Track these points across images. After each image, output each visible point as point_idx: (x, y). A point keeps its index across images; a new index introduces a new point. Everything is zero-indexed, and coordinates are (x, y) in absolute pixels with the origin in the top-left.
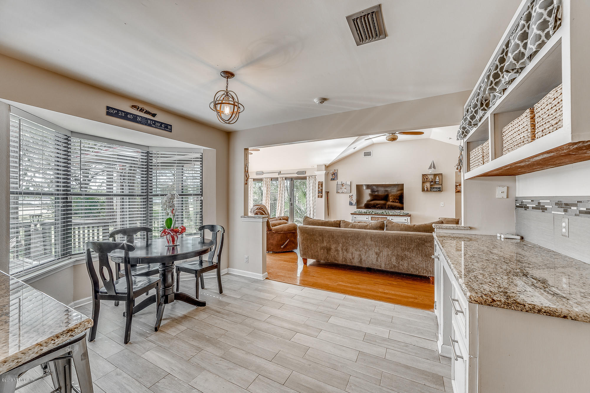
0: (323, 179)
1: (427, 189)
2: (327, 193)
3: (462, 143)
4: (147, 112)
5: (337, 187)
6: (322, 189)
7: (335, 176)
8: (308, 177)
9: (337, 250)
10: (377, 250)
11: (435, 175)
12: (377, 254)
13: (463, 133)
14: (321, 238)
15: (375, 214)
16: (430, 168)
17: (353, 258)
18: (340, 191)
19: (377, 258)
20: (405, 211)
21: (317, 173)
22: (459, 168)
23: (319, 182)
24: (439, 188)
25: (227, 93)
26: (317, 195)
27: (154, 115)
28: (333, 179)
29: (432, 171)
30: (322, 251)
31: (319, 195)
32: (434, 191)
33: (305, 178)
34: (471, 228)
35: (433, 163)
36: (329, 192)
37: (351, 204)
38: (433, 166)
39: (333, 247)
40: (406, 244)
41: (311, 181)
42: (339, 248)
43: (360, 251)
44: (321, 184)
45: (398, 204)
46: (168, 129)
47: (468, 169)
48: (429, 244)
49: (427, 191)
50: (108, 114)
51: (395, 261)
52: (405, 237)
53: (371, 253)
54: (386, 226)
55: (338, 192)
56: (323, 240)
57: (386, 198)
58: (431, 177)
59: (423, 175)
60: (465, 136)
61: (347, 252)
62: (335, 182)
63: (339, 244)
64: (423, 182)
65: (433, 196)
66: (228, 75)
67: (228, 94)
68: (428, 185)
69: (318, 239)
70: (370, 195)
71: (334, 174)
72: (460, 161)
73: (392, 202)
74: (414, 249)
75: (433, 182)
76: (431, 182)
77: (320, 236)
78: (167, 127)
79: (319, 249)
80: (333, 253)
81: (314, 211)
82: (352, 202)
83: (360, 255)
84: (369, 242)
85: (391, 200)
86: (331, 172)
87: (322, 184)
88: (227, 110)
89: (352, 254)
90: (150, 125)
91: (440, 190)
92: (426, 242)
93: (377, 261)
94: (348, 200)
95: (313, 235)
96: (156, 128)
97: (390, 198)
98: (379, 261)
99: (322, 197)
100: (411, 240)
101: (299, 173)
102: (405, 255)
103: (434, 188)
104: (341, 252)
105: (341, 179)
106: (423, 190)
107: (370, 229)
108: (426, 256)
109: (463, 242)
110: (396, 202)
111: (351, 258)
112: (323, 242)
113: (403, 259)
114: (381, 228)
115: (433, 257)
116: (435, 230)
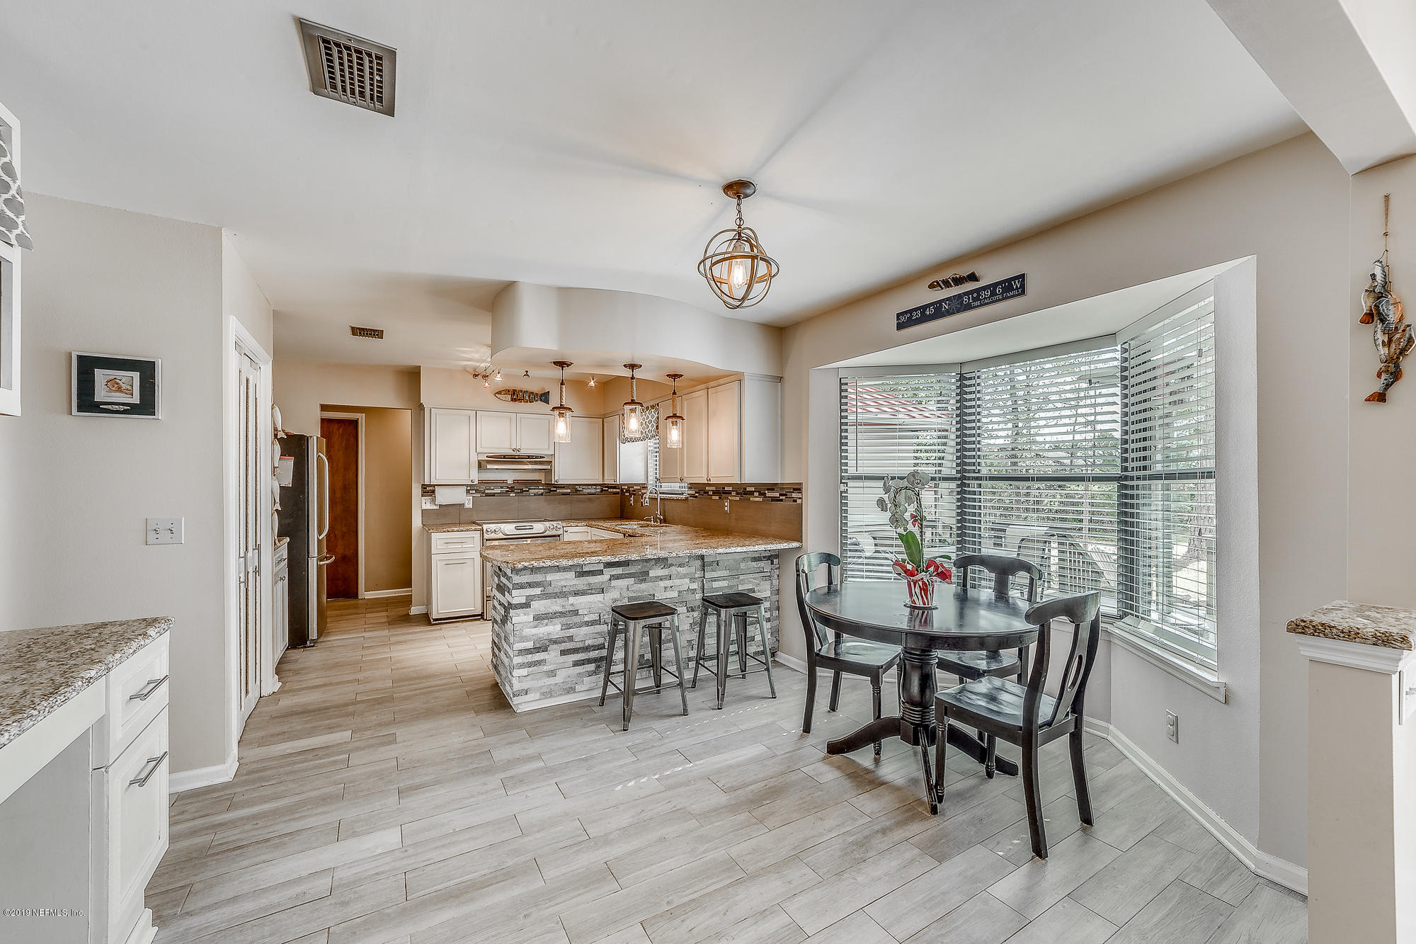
4: (958, 281)
25: (739, 234)
27: (973, 277)
46: (1013, 290)
50: (899, 326)
66: (738, 189)
67: (742, 235)
78: (1013, 287)
88: (738, 274)
90: (968, 307)
96: (981, 305)
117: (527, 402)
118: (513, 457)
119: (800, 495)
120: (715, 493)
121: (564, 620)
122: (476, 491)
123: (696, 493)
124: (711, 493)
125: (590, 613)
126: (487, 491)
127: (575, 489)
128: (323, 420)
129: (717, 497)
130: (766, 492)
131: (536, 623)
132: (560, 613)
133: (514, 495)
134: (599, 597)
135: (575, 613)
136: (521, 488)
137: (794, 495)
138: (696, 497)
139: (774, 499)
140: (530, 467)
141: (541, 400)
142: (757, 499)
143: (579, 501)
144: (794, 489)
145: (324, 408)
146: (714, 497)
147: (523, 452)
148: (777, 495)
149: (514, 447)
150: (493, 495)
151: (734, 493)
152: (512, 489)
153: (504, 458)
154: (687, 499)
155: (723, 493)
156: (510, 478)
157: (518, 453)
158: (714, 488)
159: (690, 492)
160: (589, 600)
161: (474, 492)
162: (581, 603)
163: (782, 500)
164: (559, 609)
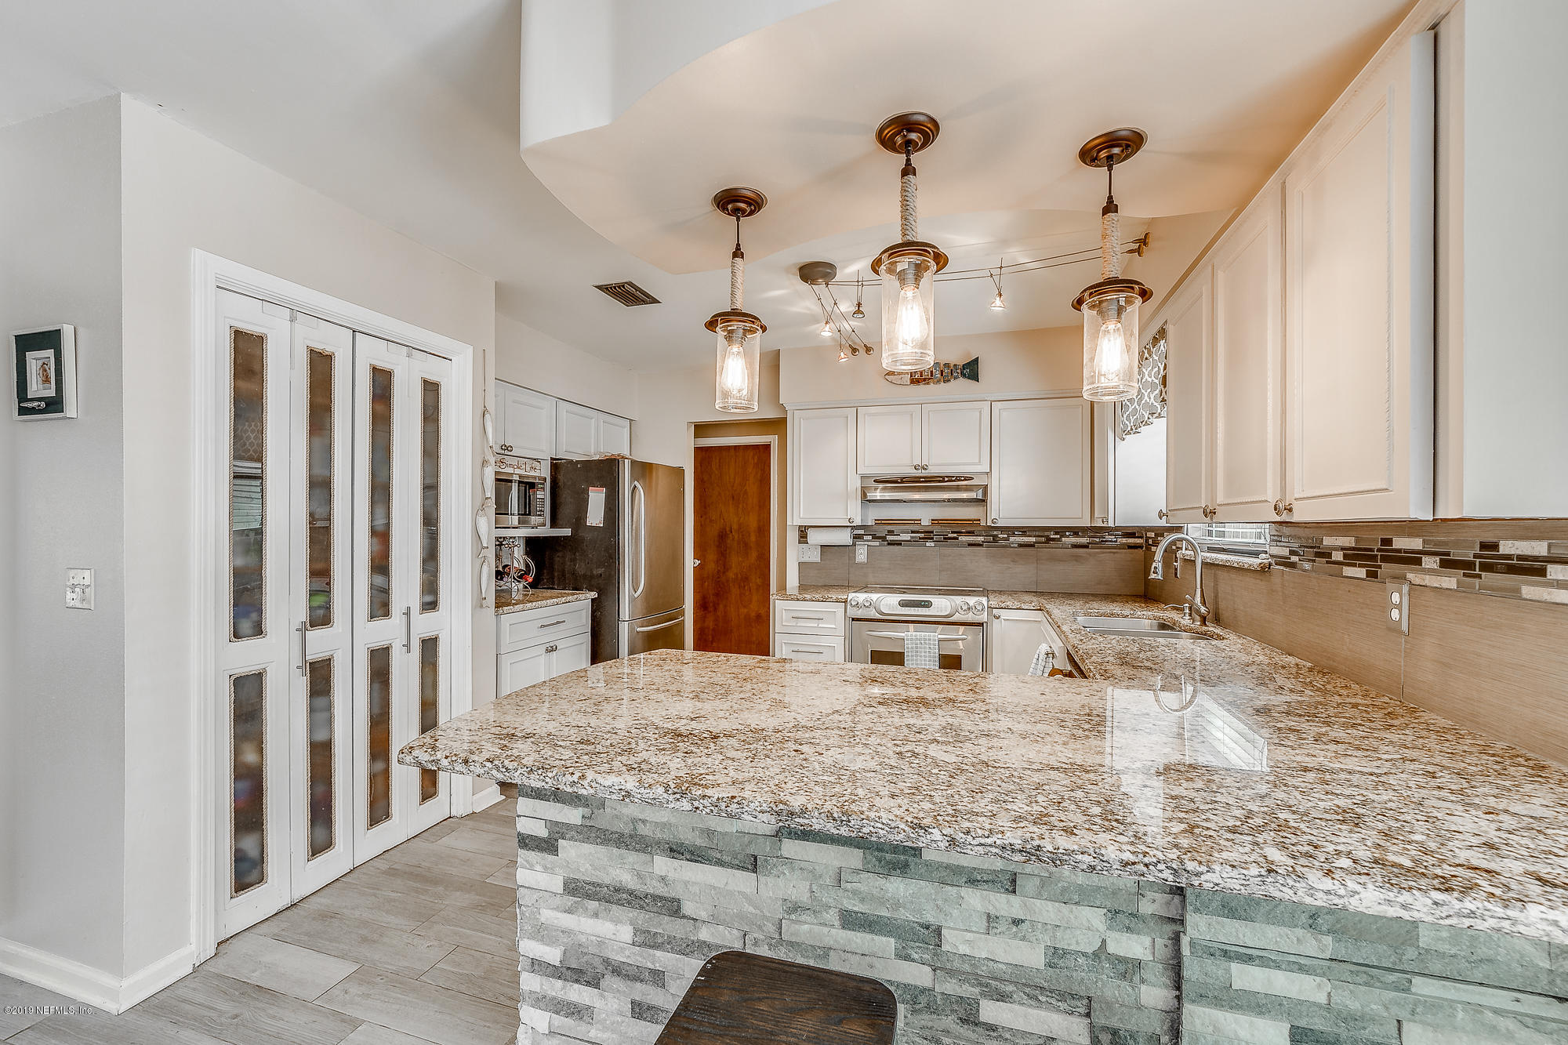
117: (939, 381)
118: (916, 480)
120: (1354, 556)
121: (642, 917)
122: (875, 537)
123: (1293, 553)
124: (1338, 556)
125: (715, 920)
126: (889, 538)
127: (1046, 537)
128: (696, 449)
129: (1361, 573)
131: (570, 900)
132: (631, 893)
133: (932, 544)
134: (741, 881)
135: (673, 907)
136: (946, 533)
138: (1293, 565)
140: (946, 495)
141: (964, 375)
143: (1053, 559)
145: (701, 429)
146: (1349, 571)
147: (933, 471)
149: (917, 462)
150: (898, 543)
151: (1428, 561)
152: (928, 535)
153: (902, 482)
154: (1265, 570)
155: (1385, 559)
156: (925, 516)
157: (924, 473)
158: (1348, 541)
159: (1276, 551)
160: (713, 882)
161: (870, 538)
162: (686, 883)
164: (627, 880)
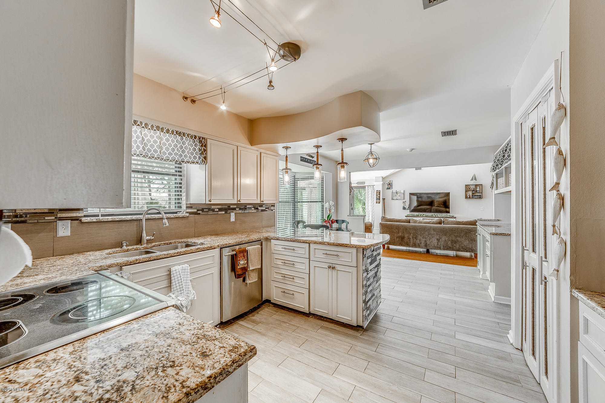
0: (380, 188)
1: (470, 196)
2: (384, 199)
3: (494, 173)
4: (311, 156)
5: (392, 195)
6: (379, 197)
7: (390, 186)
8: (367, 187)
9: (409, 238)
10: (438, 237)
11: (476, 185)
12: (437, 240)
13: (493, 169)
14: (397, 230)
15: (426, 216)
16: (472, 180)
17: (421, 243)
18: (395, 198)
19: (438, 242)
20: (451, 214)
21: (375, 183)
22: (492, 187)
23: (377, 191)
24: (480, 196)
26: (375, 201)
27: (313, 157)
28: (388, 188)
29: (474, 182)
30: (398, 239)
31: (377, 201)
32: (476, 198)
33: (364, 188)
34: (498, 220)
35: (474, 177)
36: (385, 199)
37: (404, 208)
38: (474, 178)
39: (406, 236)
40: (458, 233)
41: (369, 190)
42: (411, 237)
43: (425, 238)
44: (378, 193)
45: (443, 209)
47: (497, 189)
48: (473, 233)
49: (470, 198)
50: (301, 160)
51: (450, 244)
52: (457, 229)
53: (433, 239)
54: (443, 222)
55: (393, 199)
56: (399, 232)
57: (431, 203)
58: (472, 187)
59: (466, 186)
60: (495, 171)
61: (416, 239)
62: (390, 191)
63: (410, 234)
64: (466, 191)
65: (474, 202)
68: (470, 193)
69: (395, 231)
70: (418, 201)
71: (389, 184)
72: (493, 183)
73: (437, 206)
74: (463, 236)
75: (474, 191)
76: (473, 191)
77: (397, 229)
79: (395, 238)
80: (406, 240)
81: (373, 214)
82: (405, 206)
83: (425, 241)
84: (432, 232)
85: (436, 205)
86: (387, 182)
87: (380, 192)
89: (420, 240)
91: (480, 197)
92: (471, 231)
93: (438, 244)
94: (402, 205)
95: (392, 228)
97: (436, 203)
98: (439, 244)
99: (379, 203)
100: (462, 230)
101: (359, 183)
102: (457, 240)
103: (475, 196)
104: (411, 240)
105: (395, 188)
106: (466, 197)
107: (432, 224)
108: (471, 240)
109: (494, 228)
110: (440, 207)
111: (419, 243)
112: (399, 233)
113: (456, 242)
114: (440, 223)
115: (477, 234)
116: (478, 222)
119: (274, 208)
123: (198, 211)
129: (223, 212)
130: (258, 207)
137: (272, 208)
138: (198, 214)
139: (262, 211)
142: (253, 211)
144: (272, 206)
146: (220, 213)
148: (264, 208)
151: (237, 209)
163: (267, 211)
